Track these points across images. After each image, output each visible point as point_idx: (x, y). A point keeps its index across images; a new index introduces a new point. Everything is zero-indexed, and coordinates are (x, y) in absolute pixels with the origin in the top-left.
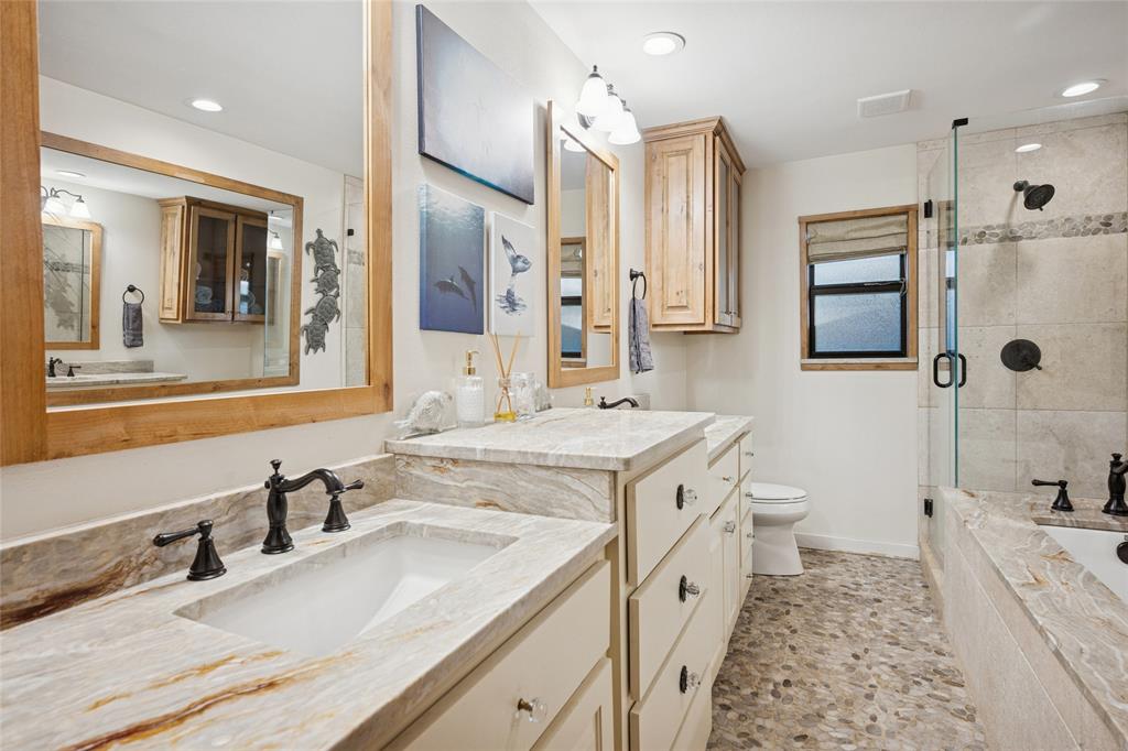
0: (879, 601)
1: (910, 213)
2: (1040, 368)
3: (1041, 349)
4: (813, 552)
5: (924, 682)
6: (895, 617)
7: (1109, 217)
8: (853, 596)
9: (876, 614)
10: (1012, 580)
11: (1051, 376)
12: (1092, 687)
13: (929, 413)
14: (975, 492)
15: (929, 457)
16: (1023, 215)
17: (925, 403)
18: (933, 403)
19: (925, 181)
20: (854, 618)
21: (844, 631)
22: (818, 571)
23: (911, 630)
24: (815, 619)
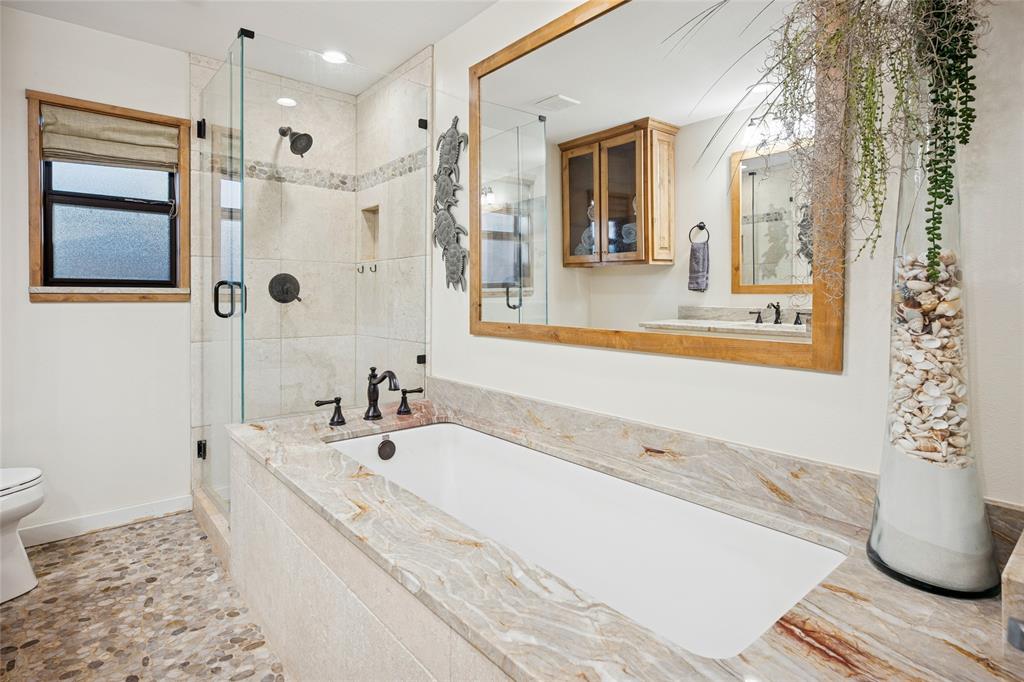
0: (153, 580)
1: (182, 127)
2: (300, 300)
3: (300, 282)
4: (51, 547)
5: (224, 664)
6: (176, 592)
7: (345, 177)
8: (117, 588)
9: (151, 599)
10: (342, 517)
11: (307, 307)
12: (479, 627)
13: (202, 348)
14: (261, 424)
15: (202, 395)
16: (288, 158)
17: (198, 337)
18: (206, 337)
19: (198, 98)
20: (122, 621)
21: (110, 650)
22: (61, 573)
23: (197, 600)
24: (62, 653)
